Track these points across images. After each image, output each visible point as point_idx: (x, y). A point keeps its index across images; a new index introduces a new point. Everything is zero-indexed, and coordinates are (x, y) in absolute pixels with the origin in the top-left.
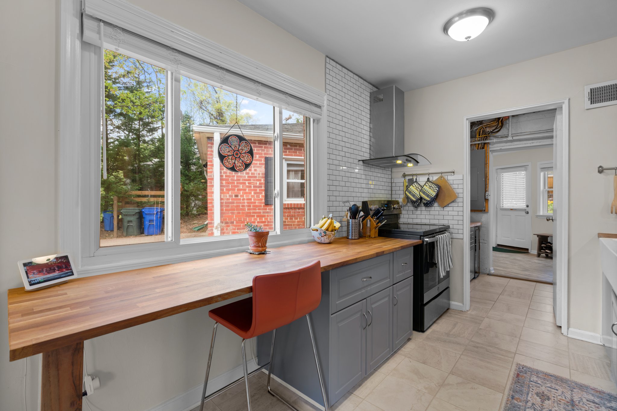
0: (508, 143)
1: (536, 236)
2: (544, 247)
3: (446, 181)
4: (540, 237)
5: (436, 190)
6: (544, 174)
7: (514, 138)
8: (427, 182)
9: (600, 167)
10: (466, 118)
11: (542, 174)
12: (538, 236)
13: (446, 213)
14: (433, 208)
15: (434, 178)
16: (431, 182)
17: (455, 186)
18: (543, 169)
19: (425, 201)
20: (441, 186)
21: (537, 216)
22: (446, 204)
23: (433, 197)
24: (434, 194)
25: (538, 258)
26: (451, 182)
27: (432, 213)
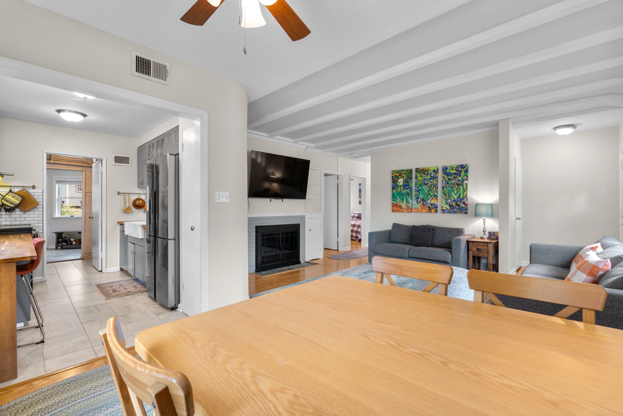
0: (50, 164)
1: (55, 233)
2: (61, 241)
3: (28, 193)
4: (58, 234)
5: (20, 199)
6: (59, 186)
7: (56, 162)
8: (9, 192)
9: (118, 192)
10: (46, 152)
11: (57, 185)
12: (56, 233)
13: (28, 216)
14: (14, 213)
15: (16, 190)
16: (13, 193)
17: (35, 197)
18: (58, 182)
19: (9, 207)
20: (24, 196)
21: (53, 218)
22: (28, 209)
23: (17, 204)
24: (18, 202)
25: (57, 250)
26: (32, 194)
27: (12, 216)
